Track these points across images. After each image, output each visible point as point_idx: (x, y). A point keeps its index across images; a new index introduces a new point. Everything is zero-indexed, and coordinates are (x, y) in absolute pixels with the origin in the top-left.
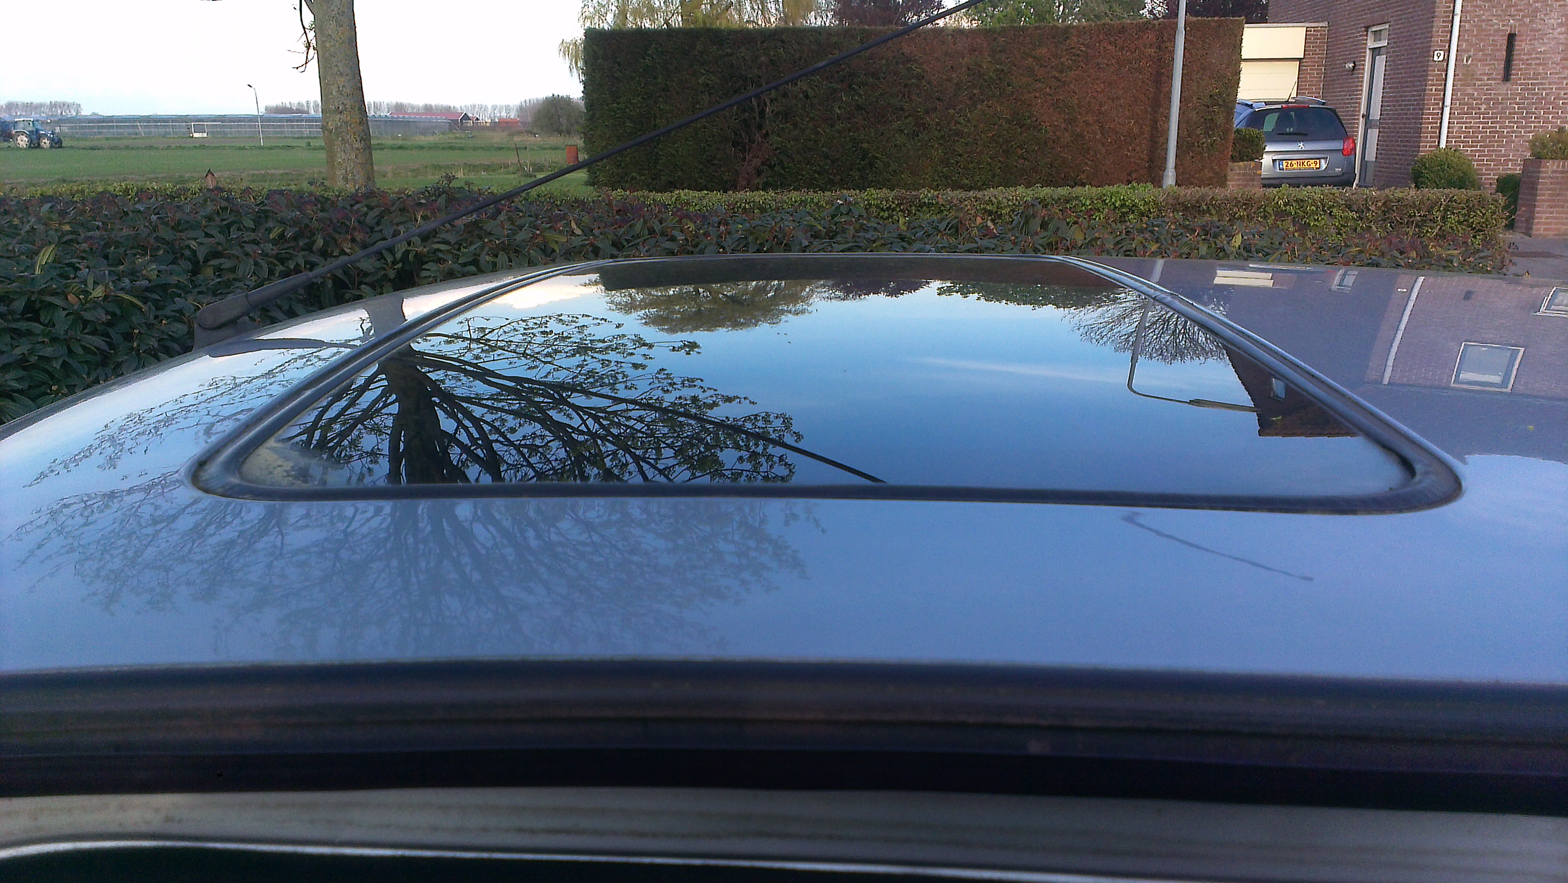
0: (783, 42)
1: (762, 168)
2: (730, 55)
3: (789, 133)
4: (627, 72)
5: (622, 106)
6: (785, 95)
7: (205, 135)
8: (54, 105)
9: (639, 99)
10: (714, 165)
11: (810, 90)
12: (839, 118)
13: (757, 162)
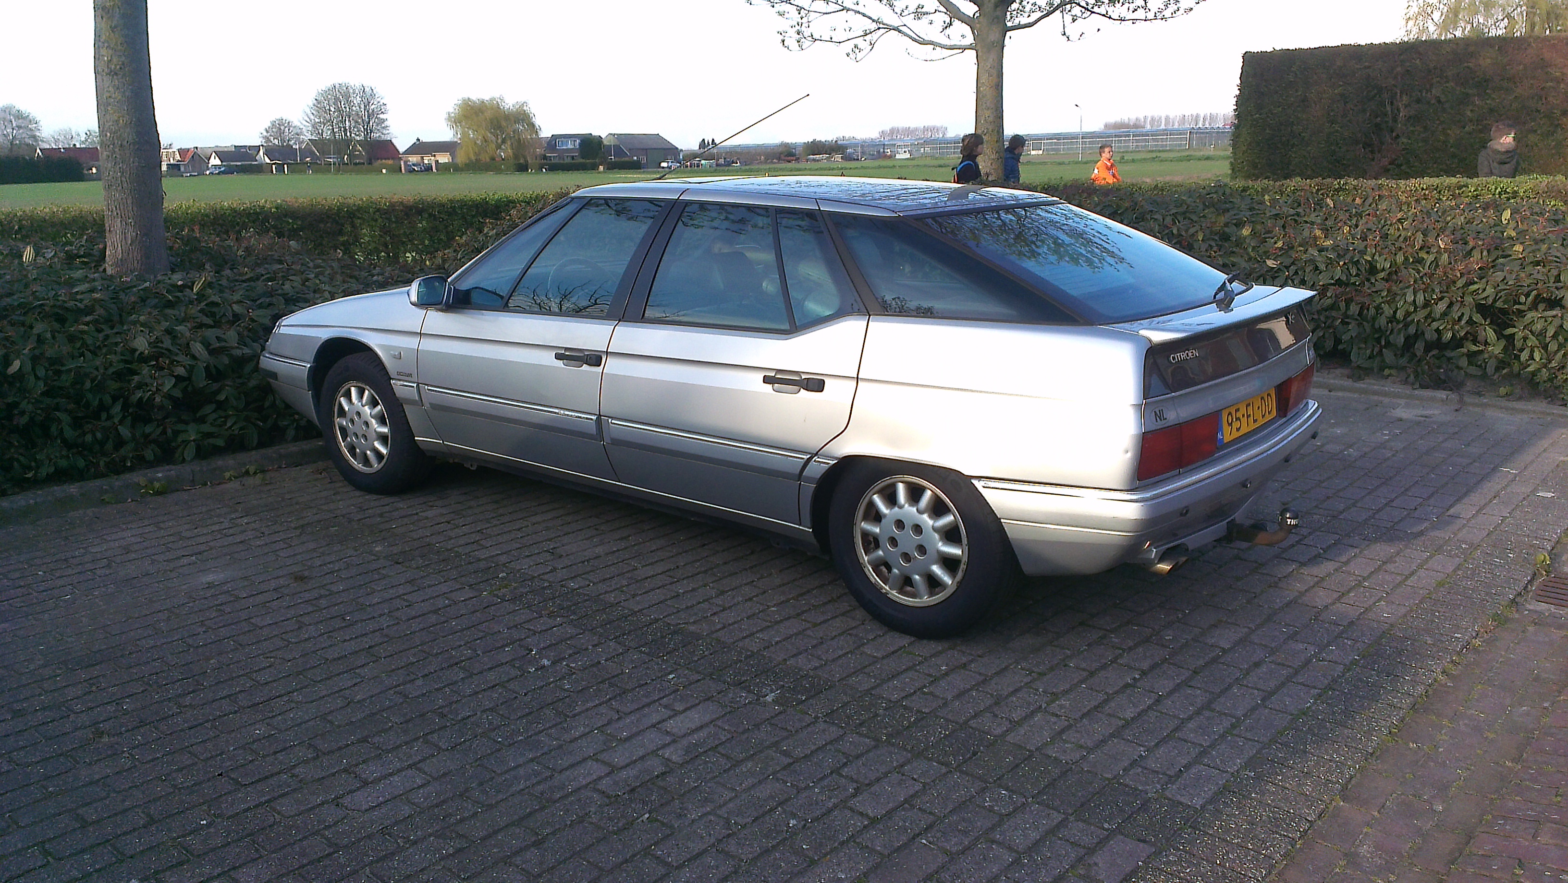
0: (1420, 54)
1: (1389, 167)
2: (1369, 67)
3: (1419, 135)
4: (1272, 88)
5: (1263, 116)
6: (1418, 101)
7: (1041, 152)
8: (926, 129)
9: (1280, 109)
10: (1343, 164)
11: (1443, 96)
12: (1471, 121)
13: (1385, 162)
